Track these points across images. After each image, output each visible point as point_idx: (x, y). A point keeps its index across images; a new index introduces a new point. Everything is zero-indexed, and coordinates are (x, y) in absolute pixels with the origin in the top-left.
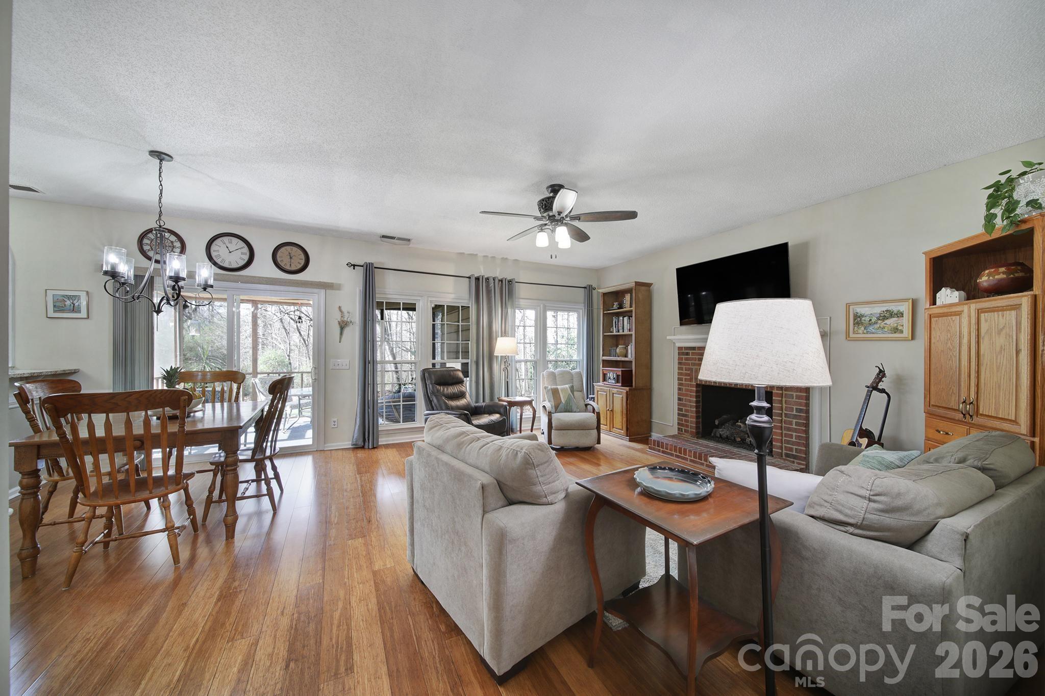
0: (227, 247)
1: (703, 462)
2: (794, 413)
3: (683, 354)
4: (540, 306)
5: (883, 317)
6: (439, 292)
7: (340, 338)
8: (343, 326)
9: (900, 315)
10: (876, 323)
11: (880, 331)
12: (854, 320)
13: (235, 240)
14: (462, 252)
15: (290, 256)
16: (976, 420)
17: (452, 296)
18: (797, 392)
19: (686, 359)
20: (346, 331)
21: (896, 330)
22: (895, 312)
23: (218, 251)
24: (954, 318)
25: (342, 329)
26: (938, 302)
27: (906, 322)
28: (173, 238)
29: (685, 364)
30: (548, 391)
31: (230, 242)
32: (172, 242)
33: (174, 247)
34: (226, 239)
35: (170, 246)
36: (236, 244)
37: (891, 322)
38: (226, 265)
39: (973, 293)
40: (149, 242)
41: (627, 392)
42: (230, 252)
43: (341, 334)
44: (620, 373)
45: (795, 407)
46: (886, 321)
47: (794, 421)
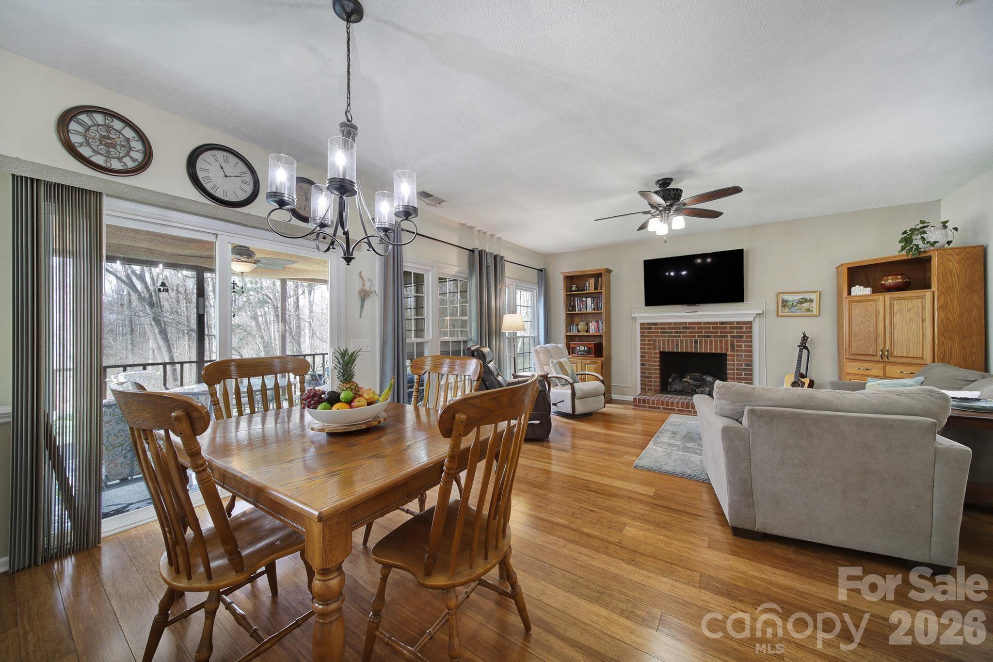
0: (222, 168)
1: (690, 409)
2: (744, 367)
3: (646, 328)
4: (513, 285)
5: (801, 302)
6: (446, 264)
7: (361, 312)
8: (364, 295)
9: (811, 301)
10: (796, 306)
11: (799, 311)
12: (782, 304)
13: (233, 160)
14: (463, 223)
15: (306, 197)
16: (891, 360)
17: (457, 269)
18: (745, 352)
19: (649, 333)
20: (368, 302)
21: (808, 310)
22: (808, 299)
23: (207, 171)
24: (871, 303)
25: (363, 300)
26: (853, 294)
27: (815, 305)
28: (128, 133)
29: (647, 336)
30: (555, 364)
31: (227, 161)
32: (128, 140)
33: (130, 148)
34: (220, 154)
35: (124, 146)
36: (234, 166)
37: (806, 305)
38: (219, 194)
39: (879, 289)
40: (80, 129)
41: (602, 362)
42: (226, 176)
43: (362, 307)
44: (593, 346)
45: (744, 363)
46: (802, 305)
47: (744, 372)
